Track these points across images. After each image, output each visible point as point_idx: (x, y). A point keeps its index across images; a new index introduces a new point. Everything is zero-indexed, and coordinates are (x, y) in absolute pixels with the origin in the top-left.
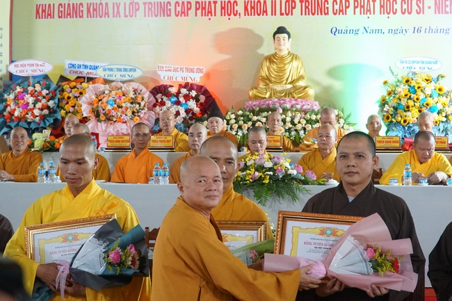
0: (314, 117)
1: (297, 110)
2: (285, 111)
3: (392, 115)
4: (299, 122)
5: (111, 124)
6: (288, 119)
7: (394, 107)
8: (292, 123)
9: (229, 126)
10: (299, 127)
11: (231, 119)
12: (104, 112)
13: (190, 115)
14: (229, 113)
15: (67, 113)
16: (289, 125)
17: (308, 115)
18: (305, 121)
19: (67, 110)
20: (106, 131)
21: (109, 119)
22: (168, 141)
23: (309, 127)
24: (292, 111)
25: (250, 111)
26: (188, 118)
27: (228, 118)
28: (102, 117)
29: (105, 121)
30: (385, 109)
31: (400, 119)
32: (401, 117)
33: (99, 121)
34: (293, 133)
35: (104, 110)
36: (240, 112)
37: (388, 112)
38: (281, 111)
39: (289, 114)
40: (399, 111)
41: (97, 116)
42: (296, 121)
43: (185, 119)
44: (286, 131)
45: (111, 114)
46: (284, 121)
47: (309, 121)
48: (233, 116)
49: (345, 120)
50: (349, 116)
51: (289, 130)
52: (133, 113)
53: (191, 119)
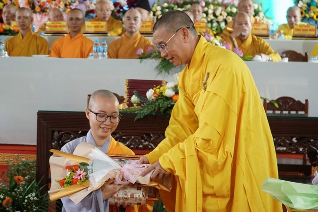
0: (234, 10)
1: (219, 5)
2: (207, 4)
3: (305, 11)
4: (221, 15)
5: (45, 15)
6: (211, 11)
7: (307, 4)
8: (215, 15)
9: (155, 17)
10: (220, 18)
11: (157, 11)
12: (39, 4)
13: (118, 8)
14: (155, 5)
15: (4, 5)
16: (211, 17)
17: (229, 9)
18: (226, 14)
19: (5, 3)
20: (41, 21)
21: (43, 10)
22: (102, 27)
23: (230, 19)
24: (214, 4)
25: (174, 4)
26: (116, 11)
27: (154, 9)
28: (38, 9)
29: (39, 12)
30: (299, 5)
31: (312, 14)
32: (314, 13)
33: (35, 12)
34: (215, 24)
35: (38, 2)
36: (166, 5)
37: (301, 8)
38: (204, 4)
39: (212, 7)
40: (312, 7)
41: (33, 8)
42: (218, 13)
43: (113, 12)
44: (208, 22)
45: (45, 6)
46: (207, 13)
47: (230, 14)
48: (159, 8)
49: (264, 13)
50: (267, 10)
51: (211, 22)
52: (66, 5)
53: (119, 11)
